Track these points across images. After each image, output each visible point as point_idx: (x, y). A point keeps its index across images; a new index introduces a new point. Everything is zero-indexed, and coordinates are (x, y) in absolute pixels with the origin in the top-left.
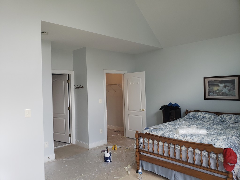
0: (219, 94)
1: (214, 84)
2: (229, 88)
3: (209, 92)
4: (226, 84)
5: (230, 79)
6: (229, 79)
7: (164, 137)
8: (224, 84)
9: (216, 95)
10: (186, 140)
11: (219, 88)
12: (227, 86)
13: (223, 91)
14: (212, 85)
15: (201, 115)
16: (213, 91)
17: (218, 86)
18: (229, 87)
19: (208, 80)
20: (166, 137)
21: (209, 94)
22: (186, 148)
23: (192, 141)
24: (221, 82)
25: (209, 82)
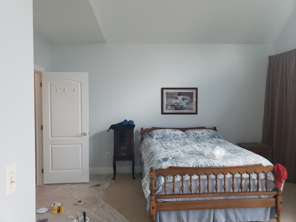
0: (177, 108)
1: (173, 96)
2: (187, 101)
3: (167, 105)
4: (185, 97)
5: (189, 92)
6: (187, 92)
7: (200, 166)
8: (182, 97)
9: (174, 108)
10: (231, 164)
11: (178, 101)
12: (186, 99)
13: (181, 105)
14: (171, 97)
15: (172, 132)
16: (171, 104)
17: (177, 98)
18: (187, 99)
19: (167, 92)
20: (202, 166)
21: (167, 107)
22: (231, 176)
23: (238, 165)
24: (179, 94)
25: (167, 93)
